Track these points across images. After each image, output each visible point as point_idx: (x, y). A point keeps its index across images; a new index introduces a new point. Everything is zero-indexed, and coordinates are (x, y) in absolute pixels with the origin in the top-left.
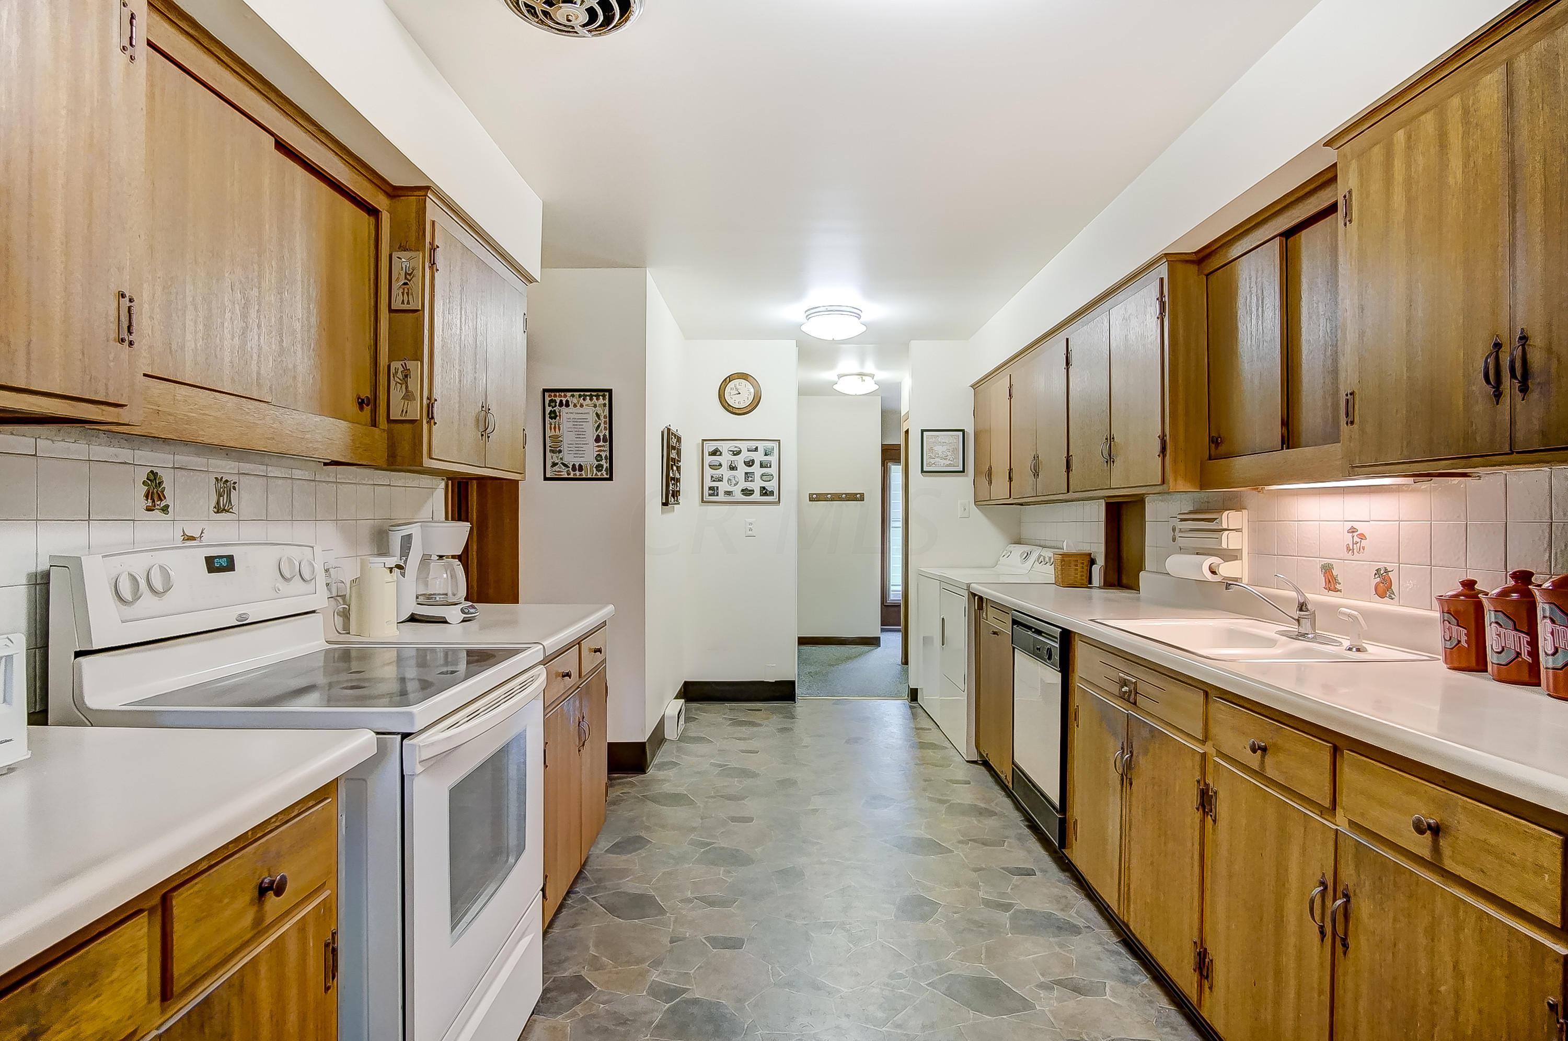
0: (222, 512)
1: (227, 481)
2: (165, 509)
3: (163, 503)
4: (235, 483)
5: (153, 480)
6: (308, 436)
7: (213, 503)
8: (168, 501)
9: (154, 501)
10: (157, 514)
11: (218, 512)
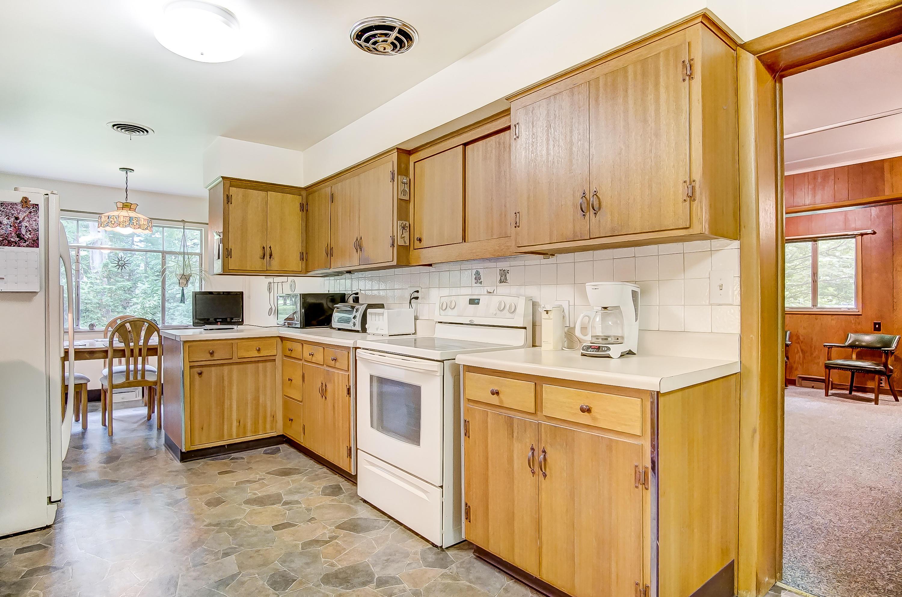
0: (502, 282)
1: (504, 270)
2: (481, 283)
3: (480, 281)
4: (508, 271)
5: (478, 273)
6: (474, 251)
7: (499, 279)
8: (482, 280)
9: (477, 281)
10: (478, 285)
11: (500, 283)
